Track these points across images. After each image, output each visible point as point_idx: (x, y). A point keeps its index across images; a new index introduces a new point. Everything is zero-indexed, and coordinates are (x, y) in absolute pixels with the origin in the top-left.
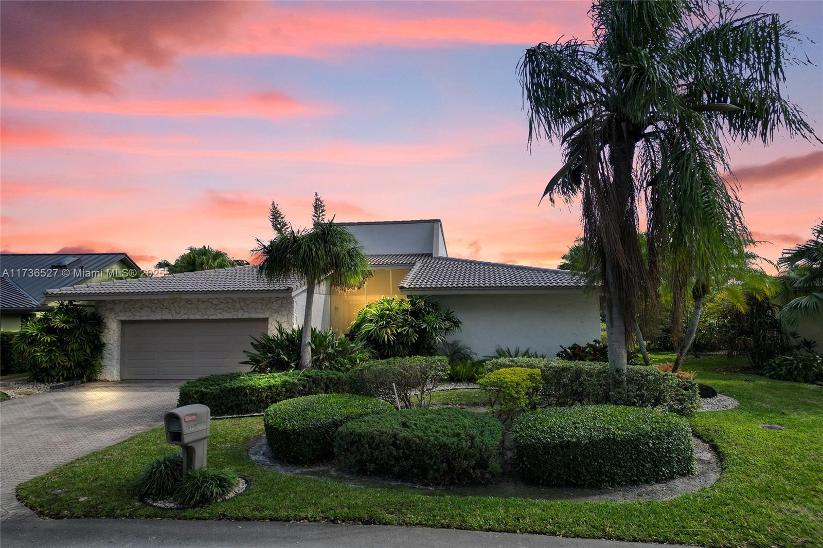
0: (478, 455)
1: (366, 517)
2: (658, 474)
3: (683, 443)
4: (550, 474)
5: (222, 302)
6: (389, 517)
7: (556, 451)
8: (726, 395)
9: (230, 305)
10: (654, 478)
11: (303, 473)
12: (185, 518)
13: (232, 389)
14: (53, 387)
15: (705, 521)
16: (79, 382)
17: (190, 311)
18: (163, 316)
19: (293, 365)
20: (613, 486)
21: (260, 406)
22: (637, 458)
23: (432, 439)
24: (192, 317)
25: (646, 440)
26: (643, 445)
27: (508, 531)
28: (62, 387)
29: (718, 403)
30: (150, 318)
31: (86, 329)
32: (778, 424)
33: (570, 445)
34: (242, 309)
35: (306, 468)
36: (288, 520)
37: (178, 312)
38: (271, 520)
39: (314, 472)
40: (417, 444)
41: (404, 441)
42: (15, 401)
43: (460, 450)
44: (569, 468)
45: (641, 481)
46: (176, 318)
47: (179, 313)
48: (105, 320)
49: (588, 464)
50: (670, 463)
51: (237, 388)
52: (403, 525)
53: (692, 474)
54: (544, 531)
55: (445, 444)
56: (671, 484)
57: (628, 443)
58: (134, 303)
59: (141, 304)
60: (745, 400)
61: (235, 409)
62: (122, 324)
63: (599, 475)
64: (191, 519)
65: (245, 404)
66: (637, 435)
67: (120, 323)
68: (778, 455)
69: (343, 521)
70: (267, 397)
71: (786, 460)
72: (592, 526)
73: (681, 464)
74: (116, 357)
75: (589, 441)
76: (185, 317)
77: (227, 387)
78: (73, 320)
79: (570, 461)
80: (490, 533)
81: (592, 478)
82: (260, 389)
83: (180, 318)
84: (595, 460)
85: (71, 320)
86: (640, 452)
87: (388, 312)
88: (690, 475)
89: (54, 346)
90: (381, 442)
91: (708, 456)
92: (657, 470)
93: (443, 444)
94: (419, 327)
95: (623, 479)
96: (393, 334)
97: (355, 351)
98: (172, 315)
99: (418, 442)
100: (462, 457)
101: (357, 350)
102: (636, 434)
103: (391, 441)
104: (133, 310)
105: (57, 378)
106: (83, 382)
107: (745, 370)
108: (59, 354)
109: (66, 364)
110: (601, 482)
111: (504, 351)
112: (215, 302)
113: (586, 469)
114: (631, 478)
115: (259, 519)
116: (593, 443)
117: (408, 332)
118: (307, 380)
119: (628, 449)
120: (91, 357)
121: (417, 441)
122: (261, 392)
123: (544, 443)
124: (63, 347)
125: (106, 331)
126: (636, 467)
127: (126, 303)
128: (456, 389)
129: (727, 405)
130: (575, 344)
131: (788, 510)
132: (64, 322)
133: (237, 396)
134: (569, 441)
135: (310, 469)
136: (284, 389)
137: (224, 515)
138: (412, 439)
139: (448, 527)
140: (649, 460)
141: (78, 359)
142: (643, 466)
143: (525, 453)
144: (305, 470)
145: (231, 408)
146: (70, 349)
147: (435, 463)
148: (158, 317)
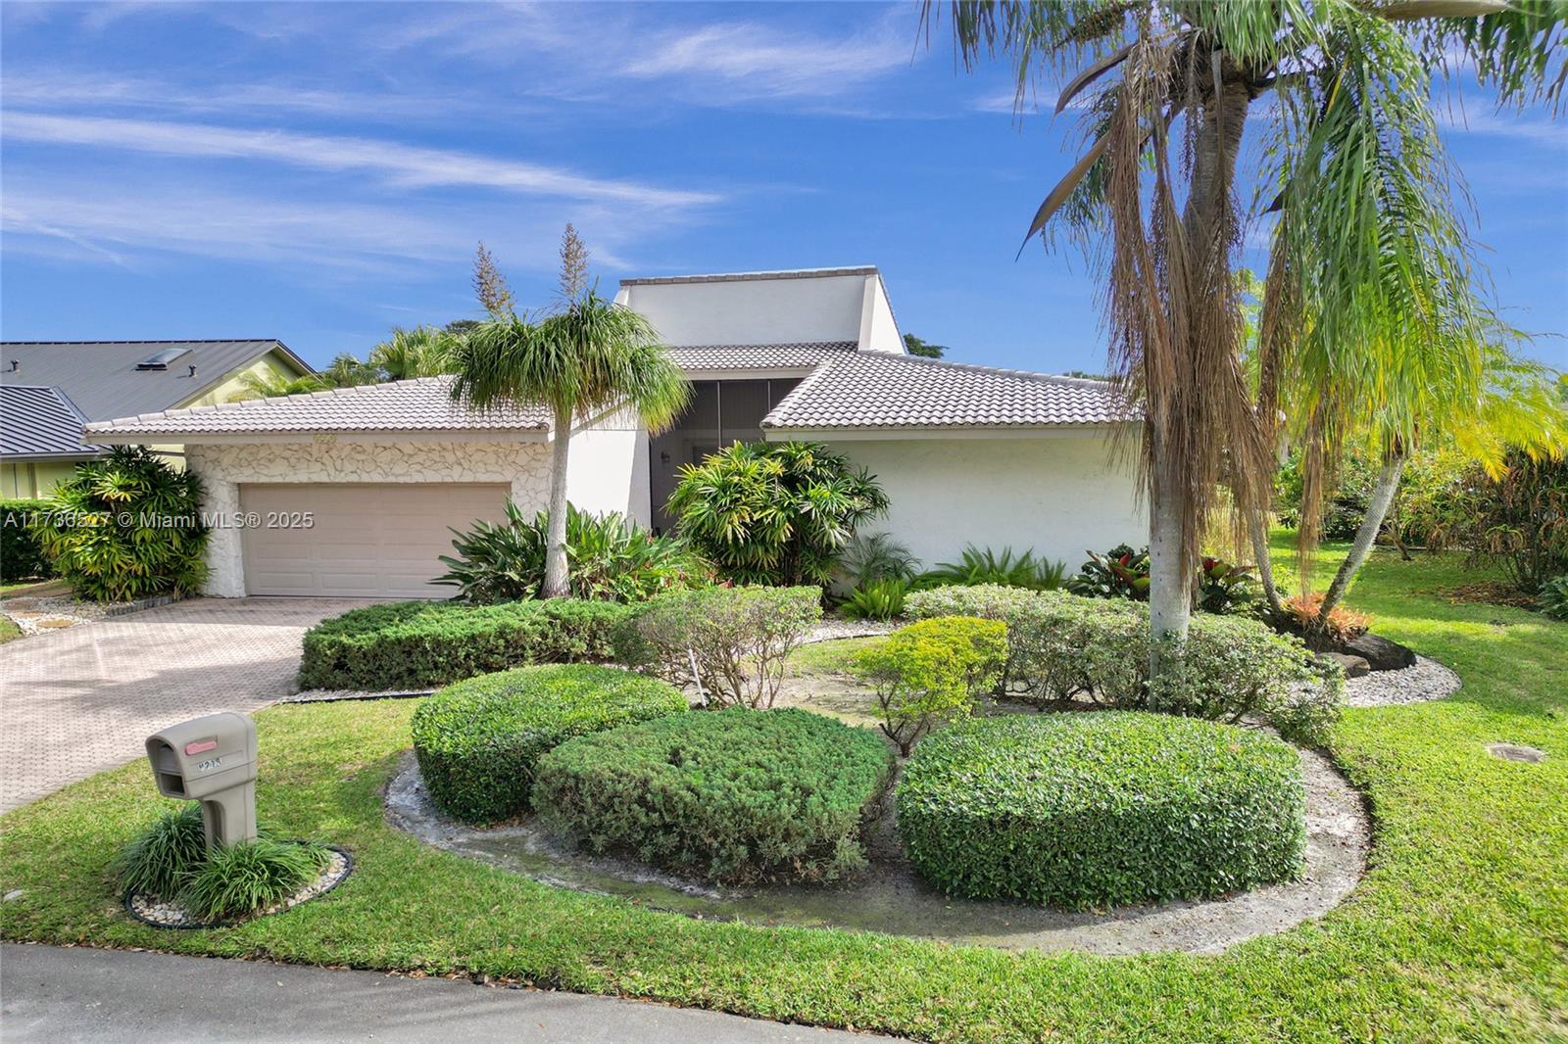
0: (812, 831)
1: (542, 970)
2: (1208, 884)
3: (1276, 816)
4: (967, 877)
5: (420, 450)
6: (593, 972)
7: (978, 831)
8: (1437, 661)
9: (435, 456)
10: (1199, 890)
11: (472, 845)
12: (189, 953)
13: (399, 641)
14: (113, 611)
15: (1279, 1022)
16: (166, 599)
17: (360, 465)
18: (311, 476)
19: (529, 589)
20: (1102, 906)
21: (455, 674)
22: (1159, 852)
23: (718, 794)
24: (366, 479)
25: (1185, 812)
26: (1177, 823)
27: (829, 1025)
28: (132, 610)
29: (1412, 684)
30: (288, 480)
31: (165, 500)
32: (1533, 744)
33: (1009, 822)
34: (460, 464)
35: (482, 830)
36: (384, 970)
37: (339, 468)
38: (353, 968)
39: (494, 842)
40: (686, 804)
41: (660, 797)
42: (34, 641)
43: (774, 821)
44: (1007, 868)
45: (1169, 897)
46: (337, 480)
47: (341, 471)
48: (205, 483)
49: (1048, 863)
50: (1239, 859)
51: (407, 638)
52: (614, 995)
53: (1293, 879)
54: (907, 1030)
55: (743, 807)
56: (1237, 904)
57: (1142, 821)
58: (255, 450)
59: (269, 452)
60: (1476, 676)
61: (405, 678)
62: (239, 490)
63: (1073, 883)
64: (198, 954)
65: (424, 670)
66: (1163, 804)
67: (236, 488)
68: (1504, 836)
69: (496, 979)
70: (467, 656)
71: (1519, 849)
72: (1015, 1023)
73: (1268, 861)
74: (234, 554)
75: (1053, 815)
76: (354, 478)
77: (387, 637)
78: (139, 484)
79: (1009, 854)
80: (793, 1026)
81: (1058, 889)
82: (452, 641)
83: (344, 481)
84: (1065, 854)
85: (134, 484)
86: (1171, 838)
87: (736, 479)
88: (1287, 882)
89: (106, 534)
90: (616, 794)
91: (1348, 824)
92: (1206, 873)
93: (739, 805)
94: (796, 511)
95: (1128, 893)
96: (744, 524)
97: (660, 559)
98: (329, 475)
99: (688, 799)
100: (779, 835)
101: (665, 557)
102: (1163, 800)
103: (635, 794)
104: (254, 464)
105: (119, 594)
106: (174, 601)
107: (1500, 596)
108: (118, 550)
109: (134, 568)
110: (1077, 898)
111: (980, 556)
112: (408, 449)
113: (1043, 871)
114: (1144, 891)
115: (328, 965)
116: (1060, 821)
117: (773, 519)
118: (550, 623)
119: (1142, 832)
120: (185, 553)
121: (688, 796)
122: (454, 648)
123: (955, 815)
124: (125, 535)
125: (209, 503)
126: (1157, 868)
127: (241, 450)
128: (866, 636)
129: (1430, 688)
130: (1123, 547)
131: (1484, 998)
132: (120, 488)
133: (409, 654)
134: (1008, 813)
135: (490, 835)
136: (501, 642)
137: (264, 950)
138: (677, 794)
139: (707, 1005)
140: (1188, 854)
141: (156, 559)
142: (1174, 866)
143: (914, 831)
144: (478, 835)
145: (399, 676)
146: (138, 539)
147: (723, 844)
148: (302, 477)
